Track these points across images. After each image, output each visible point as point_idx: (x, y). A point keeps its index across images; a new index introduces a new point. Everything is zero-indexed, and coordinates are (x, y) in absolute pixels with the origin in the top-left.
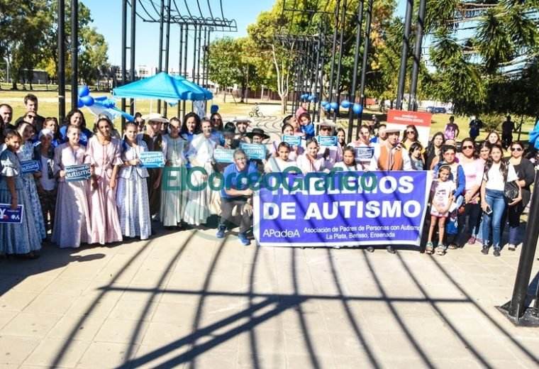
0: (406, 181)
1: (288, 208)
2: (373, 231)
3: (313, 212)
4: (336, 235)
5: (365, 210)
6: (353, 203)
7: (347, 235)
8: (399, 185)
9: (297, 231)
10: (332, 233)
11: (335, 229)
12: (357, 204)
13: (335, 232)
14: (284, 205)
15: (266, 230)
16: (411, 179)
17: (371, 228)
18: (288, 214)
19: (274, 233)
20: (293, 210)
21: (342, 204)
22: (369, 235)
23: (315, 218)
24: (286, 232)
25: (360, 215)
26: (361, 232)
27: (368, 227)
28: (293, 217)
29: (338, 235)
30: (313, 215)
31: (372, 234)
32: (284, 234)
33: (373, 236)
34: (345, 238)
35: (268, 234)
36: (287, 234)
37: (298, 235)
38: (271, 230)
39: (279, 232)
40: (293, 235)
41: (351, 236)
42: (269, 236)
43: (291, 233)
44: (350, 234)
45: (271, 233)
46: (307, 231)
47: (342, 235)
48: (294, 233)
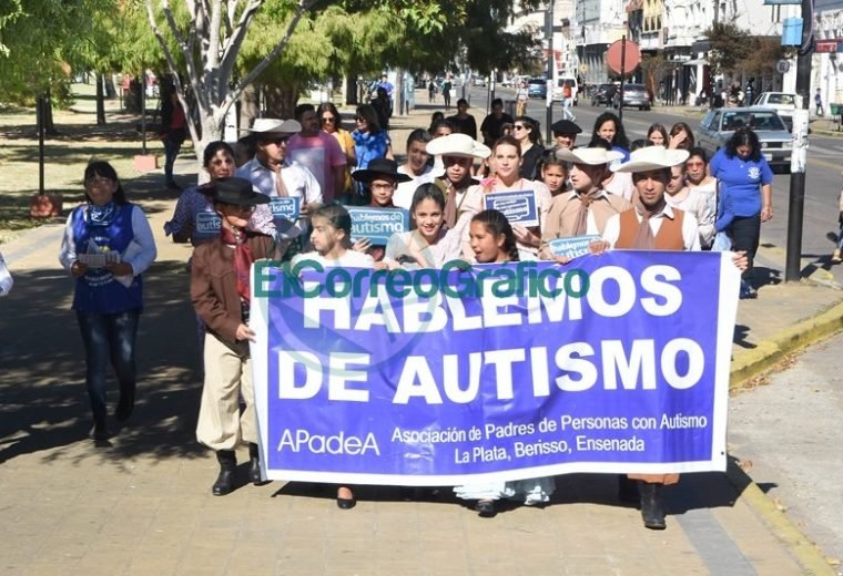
0: (660, 278)
1: (349, 368)
2: (581, 432)
3: (417, 382)
4: (480, 451)
5: (555, 372)
6: (518, 355)
7: (511, 451)
8: (641, 293)
9: (371, 435)
10: (469, 446)
11: (475, 434)
12: (528, 354)
13: (476, 443)
15: (287, 432)
16: (672, 273)
17: (577, 423)
18: (350, 385)
19: (309, 440)
20: (362, 377)
21: (491, 357)
22: (572, 444)
23: (422, 399)
24: (340, 440)
25: (541, 388)
26: (548, 437)
27: (566, 420)
28: (362, 396)
29: (481, 451)
30: (417, 391)
31: (581, 440)
32: (335, 445)
33: (585, 446)
34: (505, 457)
35: (291, 443)
36: (345, 445)
37: (373, 450)
38: (299, 432)
39: (322, 439)
40: (361, 448)
41: (520, 452)
42: (294, 450)
43: (356, 443)
44: (516, 444)
45: (299, 441)
46: (399, 436)
47: (495, 450)
48: (363, 443)
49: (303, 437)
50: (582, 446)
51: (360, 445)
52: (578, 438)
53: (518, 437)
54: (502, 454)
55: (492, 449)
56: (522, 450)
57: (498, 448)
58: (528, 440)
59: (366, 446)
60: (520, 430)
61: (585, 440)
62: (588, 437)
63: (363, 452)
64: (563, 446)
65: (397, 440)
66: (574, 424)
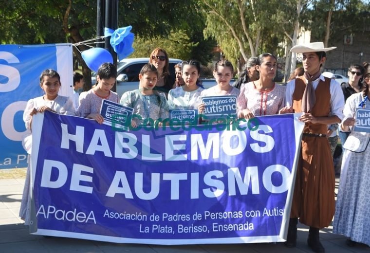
1: (83, 173)
2: (215, 221)
3: (120, 185)
5: (202, 186)
6: (184, 176)
7: (175, 229)
9: (92, 212)
10: (150, 224)
11: (155, 218)
12: (189, 177)
13: (155, 222)
14: (78, 168)
15: (42, 206)
17: (213, 216)
18: (82, 183)
19: (56, 212)
20: (89, 179)
21: (167, 176)
22: (210, 227)
23: (123, 195)
24: (74, 213)
25: (195, 194)
26: (197, 223)
27: (207, 214)
28: (89, 190)
29: (158, 227)
30: (120, 191)
31: (215, 225)
32: (71, 216)
33: (217, 229)
34: (171, 232)
35: (44, 213)
36: (76, 217)
37: (93, 220)
38: (49, 207)
39: (64, 212)
40: (86, 219)
41: (181, 230)
42: (45, 217)
43: (83, 216)
44: (179, 225)
45: (49, 212)
46: (108, 215)
47: (166, 227)
48: (87, 216)
49: (52, 210)
50: (215, 229)
51: (85, 217)
52: (213, 224)
53: (181, 222)
54: (170, 230)
55: (165, 226)
56: (181, 229)
57: (168, 226)
58: (186, 224)
59: (89, 218)
60: (182, 218)
61: (217, 225)
62: (219, 224)
63: (86, 222)
64: (205, 229)
65: (106, 216)
66: (211, 216)
